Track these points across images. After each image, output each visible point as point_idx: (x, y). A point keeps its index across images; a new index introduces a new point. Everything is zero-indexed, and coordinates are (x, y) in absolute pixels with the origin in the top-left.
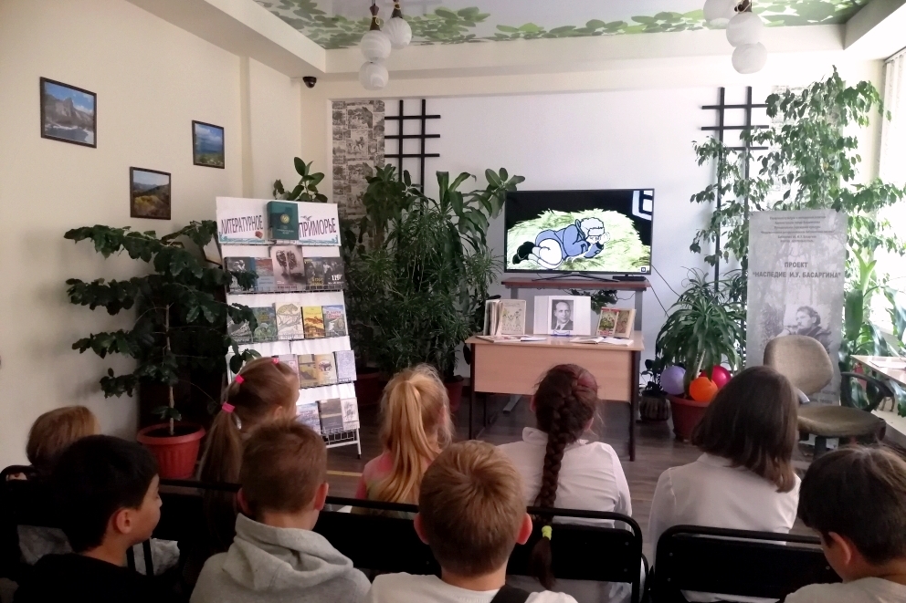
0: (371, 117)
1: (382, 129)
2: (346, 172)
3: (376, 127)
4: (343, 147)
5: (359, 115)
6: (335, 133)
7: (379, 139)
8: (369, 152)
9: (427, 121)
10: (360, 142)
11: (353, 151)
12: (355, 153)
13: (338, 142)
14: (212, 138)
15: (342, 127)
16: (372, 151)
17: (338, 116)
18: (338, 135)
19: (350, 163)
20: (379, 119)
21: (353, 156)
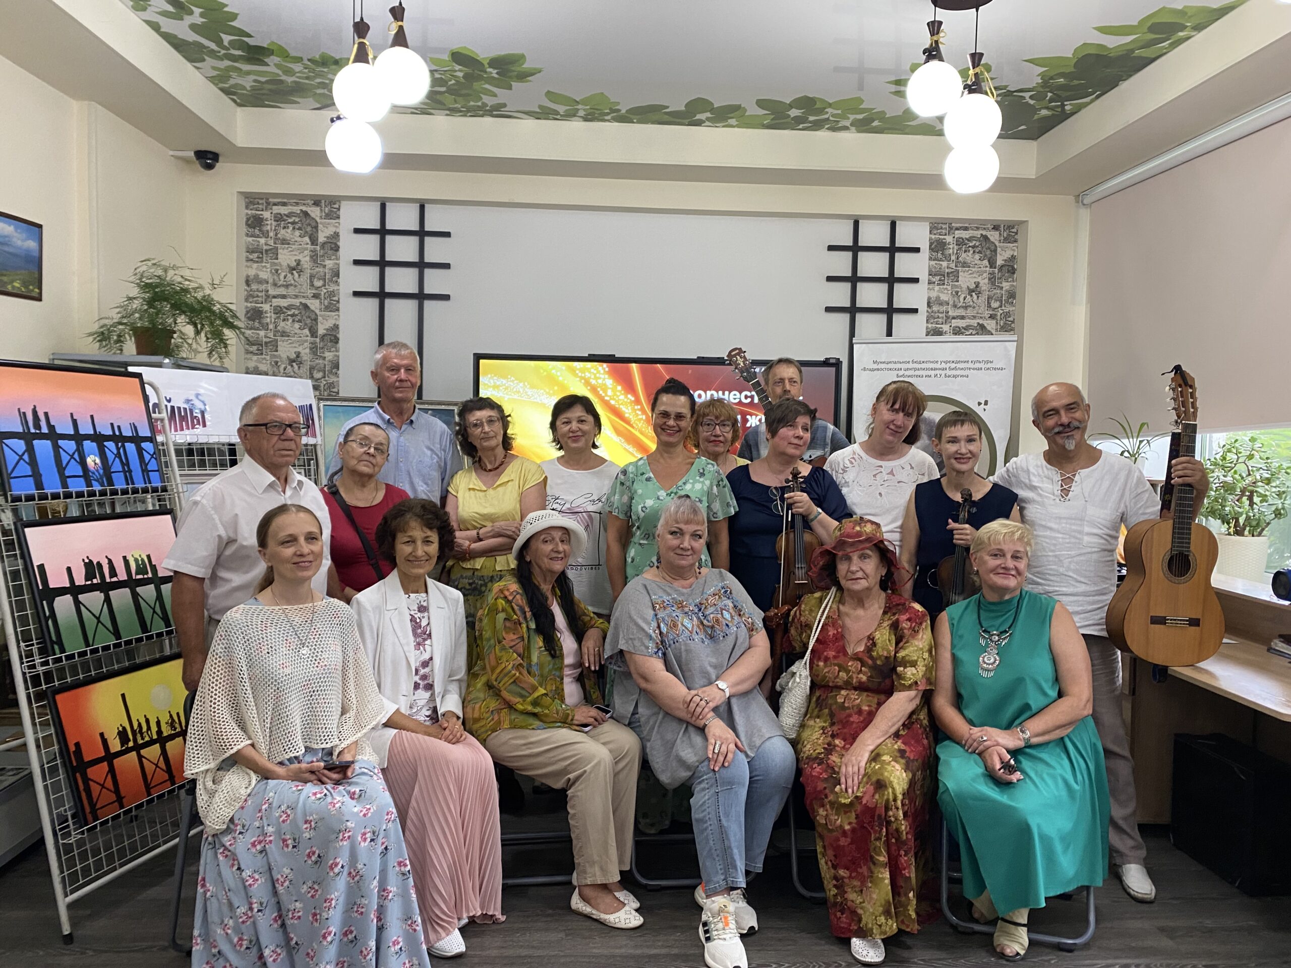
0: (316, 228)
1: (336, 249)
2: (270, 317)
3: (324, 244)
4: (263, 275)
5: (293, 223)
6: (250, 251)
7: (329, 263)
8: (312, 285)
9: (429, 241)
10: (296, 268)
11: (281, 283)
12: (287, 286)
13: (255, 265)
14: (19, 243)
15: (262, 241)
16: (318, 283)
17: (255, 223)
18: (255, 254)
19: (276, 302)
20: (330, 231)
21: (282, 291)
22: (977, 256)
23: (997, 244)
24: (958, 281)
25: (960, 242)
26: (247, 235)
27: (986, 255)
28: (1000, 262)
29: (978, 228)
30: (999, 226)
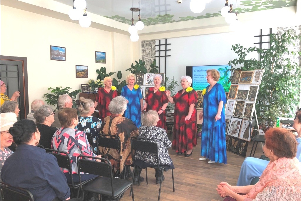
0: (152, 45)
1: (155, 49)
2: (146, 62)
3: (153, 48)
4: (144, 55)
5: (148, 45)
6: (142, 51)
7: (154, 52)
9: (167, 46)
10: (149, 53)
13: (143, 53)
14: (102, 55)
15: (144, 49)
16: (152, 55)
17: (143, 46)
19: (146, 59)
20: (154, 46)
21: (147, 57)
23: (296, 30)
25: (285, 31)
26: (142, 48)
27: (293, 34)
29: (291, 27)
30: (296, 26)
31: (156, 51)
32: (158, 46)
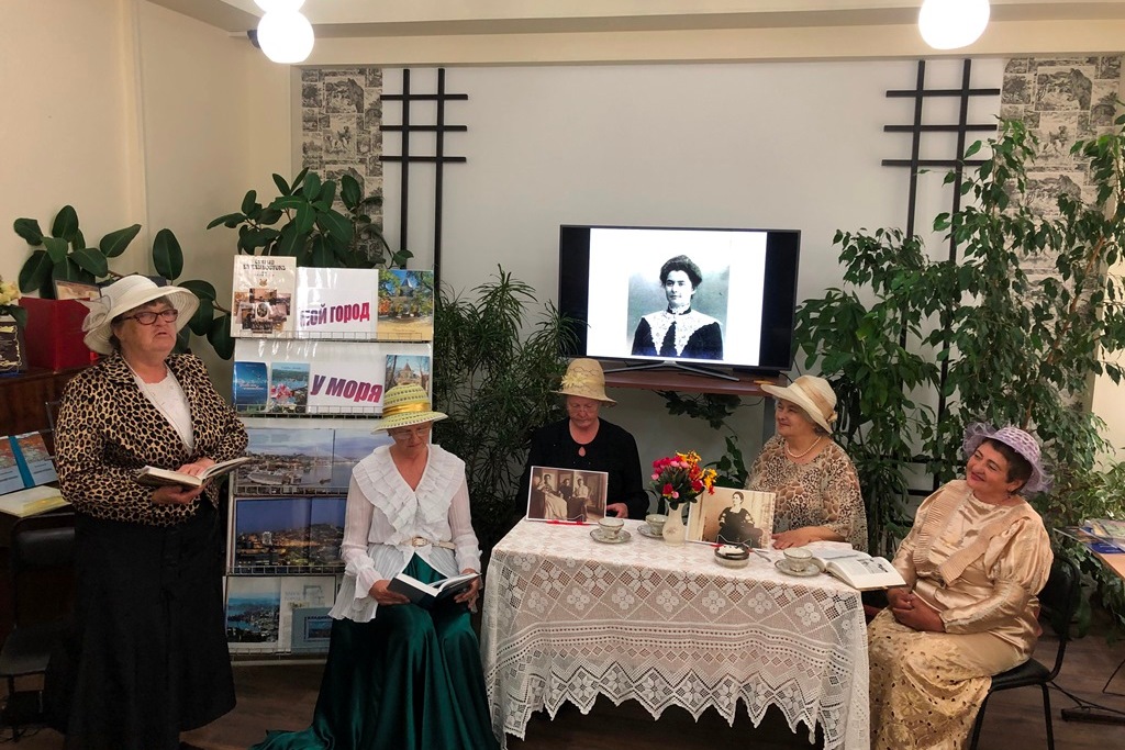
0: (362, 95)
1: (379, 115)
3: (370, 110)
4: (318, 142)
5: (341, 92)
6: (306, 120)
7: (374, 130)
8: (359, 151)
9: (448, 104)
10: (345, 135)
11: (333, 149)
12: (337, 153)
13: (311, 133)
15: (316, 110)
16: (364, 149)
17: (310, 93)
18: (311, 123)
19: (330, 168)
20: (375, 97)
21: (333, 157)
22: (1065, 96)
23: (1092, 80)
24: (1037, 126)
25: (1044, 80)
26: (304, 105)
27: (1076, 94)
28: (1094, 101)
29: (1067, 62)
30: (1096, 58)
31: (383, 128)
32: (399, 104)
